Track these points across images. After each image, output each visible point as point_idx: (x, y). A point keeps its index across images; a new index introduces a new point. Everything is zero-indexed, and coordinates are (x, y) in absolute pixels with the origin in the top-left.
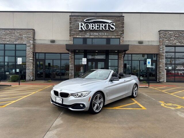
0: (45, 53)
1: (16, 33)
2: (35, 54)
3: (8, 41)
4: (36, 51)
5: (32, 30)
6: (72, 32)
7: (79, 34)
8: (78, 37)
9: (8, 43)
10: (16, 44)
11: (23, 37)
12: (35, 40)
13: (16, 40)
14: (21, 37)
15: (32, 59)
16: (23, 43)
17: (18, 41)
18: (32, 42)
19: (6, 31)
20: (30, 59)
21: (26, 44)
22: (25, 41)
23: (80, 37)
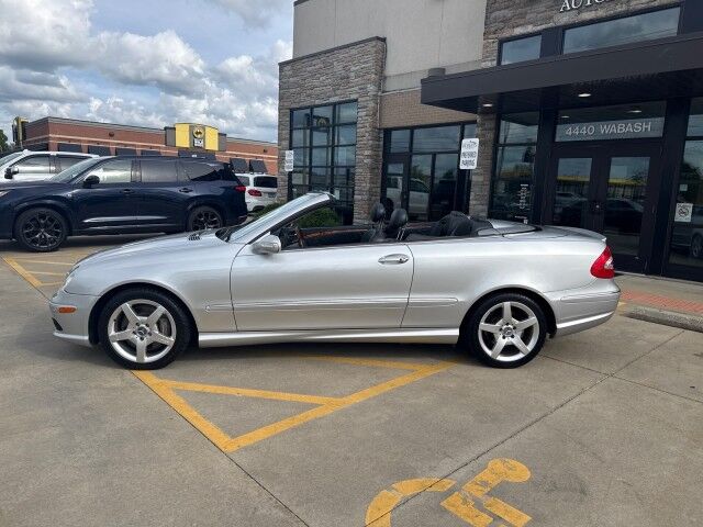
1: (335, 63)
2: (382, 135)
3: (318, 97)
5: (374, 43)
6: (493, 15)
7: (522, 16)
8: (518, 31)
9: (317, 102)
10: (334, 105)
11: (352, 74)
12: (385, 78)
13: (336, 87)
15: (369, 152)
16: (353, 97)
17: (339, 92)
18: (371, 88)
19: (314, 63)
20: (366, 153)
21: (356, 100)
22: (356, 88)
23: (530, 29)
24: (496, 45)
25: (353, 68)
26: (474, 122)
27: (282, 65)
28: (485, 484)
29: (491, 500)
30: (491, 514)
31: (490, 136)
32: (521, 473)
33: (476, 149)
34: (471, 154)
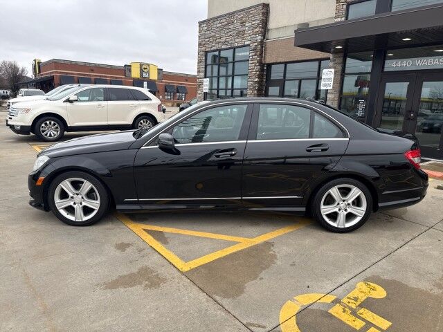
0: (286, 63)
1: (235, 22)
2: (265, 68)
3: (223, 43)
4: (268, 60)
5: (261, 7)
9: (224, 47)
10: (234, 49)
11: (246, 28)
12: (268, 30)
14: (244, 28)
15: (257, 80)
16: (247, 43)
17: (237, 40)
18: (259, 38)
19: (221, 21)
20: (255, 80)
21: (248, 45)
22: (249, 38)
24: (345, 6)
25: (247, 25)
26: (328, 59)
27: (201, 23)
28: (356, 299)
29: (362, 311)
30: (363, 320)
31: (339, 67)
32: (380, 293)
33: (332, 76)
34: (329, 80)
